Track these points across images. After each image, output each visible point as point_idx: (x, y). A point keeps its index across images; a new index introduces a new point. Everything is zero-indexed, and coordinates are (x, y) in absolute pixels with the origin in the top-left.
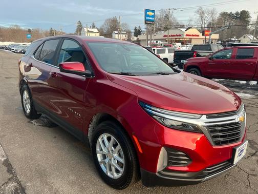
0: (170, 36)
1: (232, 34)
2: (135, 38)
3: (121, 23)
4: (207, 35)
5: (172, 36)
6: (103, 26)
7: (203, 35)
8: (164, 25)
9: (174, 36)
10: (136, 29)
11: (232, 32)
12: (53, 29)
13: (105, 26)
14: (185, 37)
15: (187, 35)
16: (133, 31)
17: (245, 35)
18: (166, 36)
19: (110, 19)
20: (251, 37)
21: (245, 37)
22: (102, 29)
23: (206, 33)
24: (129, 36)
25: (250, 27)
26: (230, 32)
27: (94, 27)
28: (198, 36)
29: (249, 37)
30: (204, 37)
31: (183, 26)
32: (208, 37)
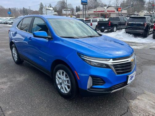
0: (97, 12)
1: (135, 10)
2: (77, 13)
3: (67, 4)
4: (120, 11)
5: (99, 12)
6: (56, 6)
7: (117, 11)
8: (94, 5)
9: (100, 11)
10: (77, 8)
11: (135, 9)
12: (25, 8)
13: (57, 6)
14: (106, 12)
15: (108, 11)
16: (75, 9)
17: (142, 11)
18: (95, 12)
19: (60, 1)
20: (146, 12)
21: (142, 12)
22: (55, 8)
23: (119, 10)
24: (73, 12)
25: (145, 5)
26: (134, 9)
27: (51, 7)
28: (114, 11)
29: (145, 11)
30: (118, 12)
31: (105, 6)
32: (120, 12)
